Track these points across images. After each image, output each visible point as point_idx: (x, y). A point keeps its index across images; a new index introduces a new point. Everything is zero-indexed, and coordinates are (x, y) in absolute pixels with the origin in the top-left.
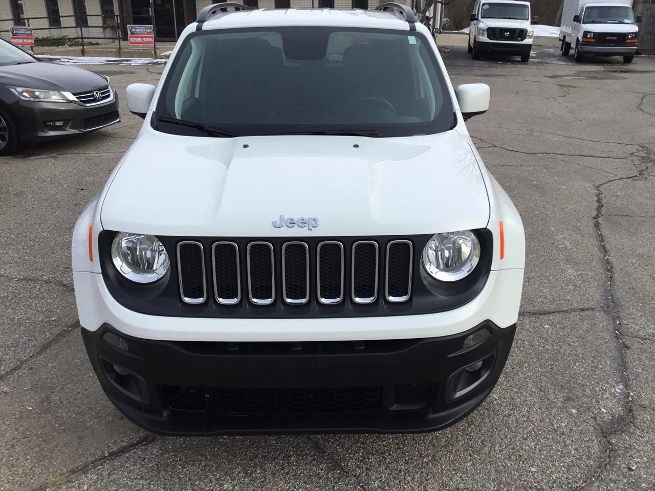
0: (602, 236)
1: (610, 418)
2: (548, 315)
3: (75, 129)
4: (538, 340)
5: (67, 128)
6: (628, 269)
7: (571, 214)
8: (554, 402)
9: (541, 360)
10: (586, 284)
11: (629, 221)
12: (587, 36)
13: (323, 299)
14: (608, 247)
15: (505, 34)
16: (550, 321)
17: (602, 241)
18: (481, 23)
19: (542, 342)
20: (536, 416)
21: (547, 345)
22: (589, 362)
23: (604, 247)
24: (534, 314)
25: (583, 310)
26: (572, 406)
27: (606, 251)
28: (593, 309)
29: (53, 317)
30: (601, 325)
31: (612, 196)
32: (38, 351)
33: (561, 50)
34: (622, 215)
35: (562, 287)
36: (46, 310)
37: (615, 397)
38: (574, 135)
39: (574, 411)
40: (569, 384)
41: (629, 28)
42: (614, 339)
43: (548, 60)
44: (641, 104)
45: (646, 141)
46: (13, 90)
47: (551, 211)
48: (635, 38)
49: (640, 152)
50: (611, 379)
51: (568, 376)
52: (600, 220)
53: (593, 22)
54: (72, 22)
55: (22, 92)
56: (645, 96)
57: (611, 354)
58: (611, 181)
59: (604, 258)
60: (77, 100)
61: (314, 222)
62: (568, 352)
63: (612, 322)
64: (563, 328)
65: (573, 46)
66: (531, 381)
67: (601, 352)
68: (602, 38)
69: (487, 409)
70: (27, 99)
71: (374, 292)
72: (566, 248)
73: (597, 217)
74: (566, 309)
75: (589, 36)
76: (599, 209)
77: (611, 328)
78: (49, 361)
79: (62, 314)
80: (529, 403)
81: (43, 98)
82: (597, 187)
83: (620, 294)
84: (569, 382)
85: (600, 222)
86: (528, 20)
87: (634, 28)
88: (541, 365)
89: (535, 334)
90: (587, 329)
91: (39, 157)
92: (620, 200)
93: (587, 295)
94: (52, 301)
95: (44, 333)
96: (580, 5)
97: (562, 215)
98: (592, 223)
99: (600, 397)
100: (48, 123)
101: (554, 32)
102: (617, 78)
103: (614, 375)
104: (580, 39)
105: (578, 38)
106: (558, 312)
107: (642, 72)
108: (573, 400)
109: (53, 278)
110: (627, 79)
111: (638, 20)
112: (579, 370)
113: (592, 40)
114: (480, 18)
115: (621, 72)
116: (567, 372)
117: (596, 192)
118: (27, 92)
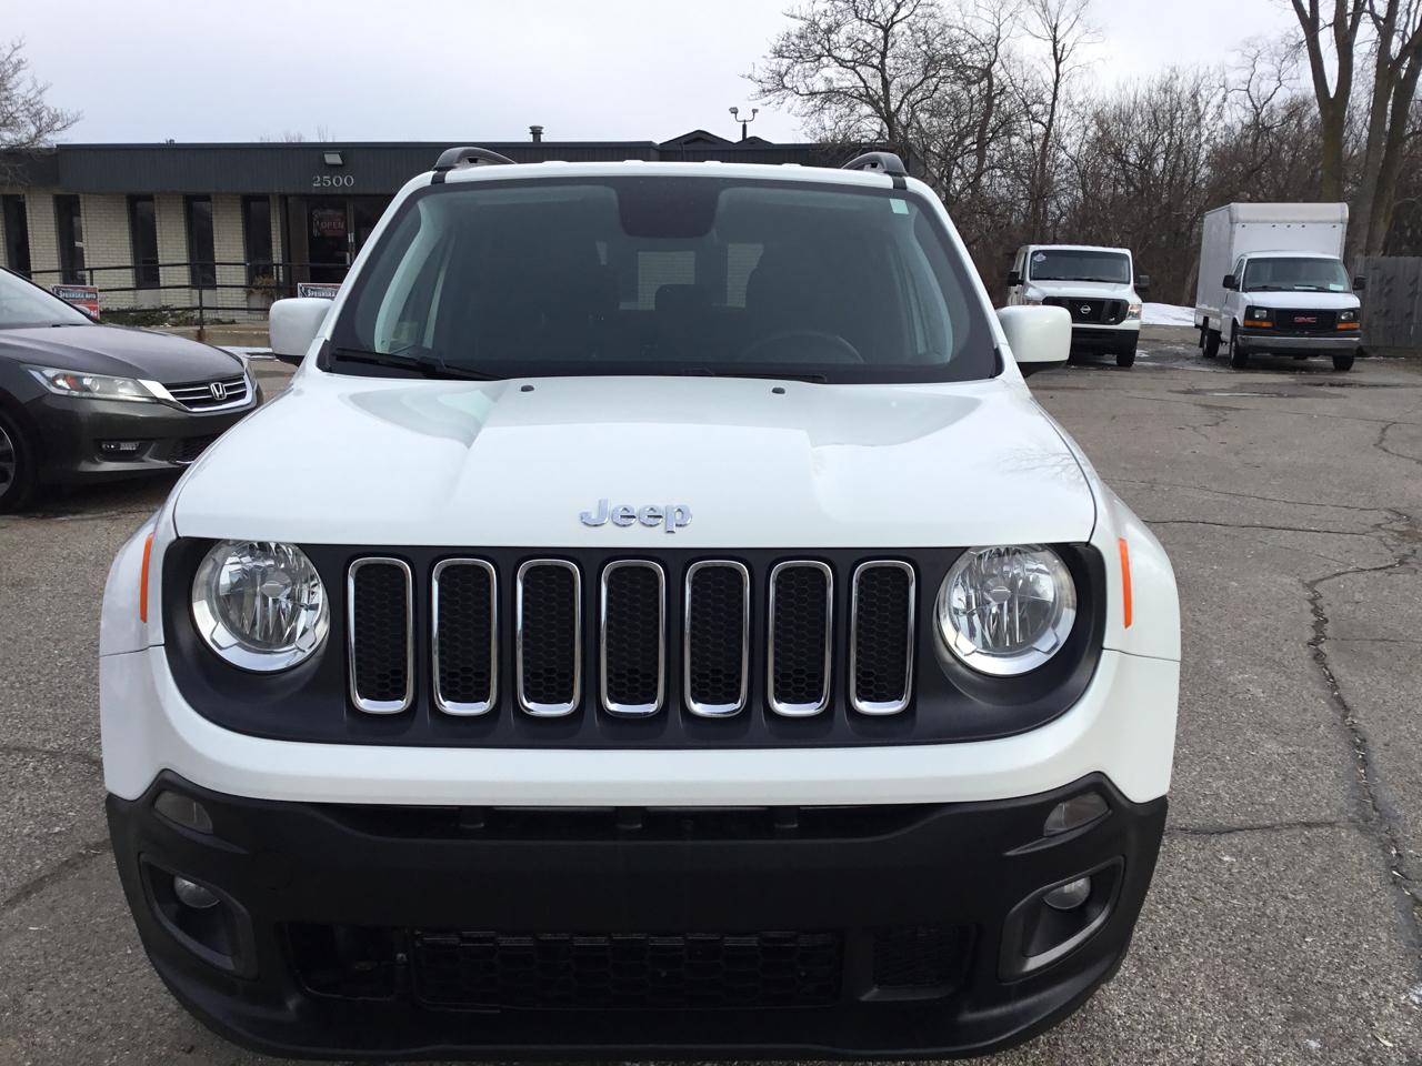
0: (1333, 678)
1: (1405, 1060)
2: (1227, 836)
3: (162, 460)
4: (1210, 887)
5: (146, 457)
6: (1402, 743)
7: (1257, 636)
8: (1262, 1024)
9: (1222, 930)
10: (1309, 772)
11: (1390, 650)
12: (1254, 314)
13: (700, 704)
14: (1348, 700)
15: (1083, 310)
16: (1236, 846)
17: (1334, 687)
18: (1030, 289)
19: (1220, 892)
20: (1221, 1055)
21: (1233, 898)
22: (1337, 935)
23: (1340, 700)
24: (1195, 832)
25: (1308, 825)
26: (1308, 1032)
27: (1346, 708)
28: (1331, 825)
29: (56, 825)
30: (1355, 859)
31: (1345, 602)
32: (8, 897)
33: (1201, 345)
34: (1373, 638)
35: (1254, 778)
36: (43, 813)
37: (1410, 1013)
38: (1246, 492)
39: (1314, 1044)
40: (1293, 984)
41: (1342, 299)
42: (1390, 888)
43: (1175, 365)
44: (1382, 440)
45: (1405, 504)
46: (36, 374)
47: (1212, 628)
48: (1355, 319)
49: (1394, 524)
50: (1394, 975)
51: (1291, 966)
52: (1324, 647)
53: (1265, 289)
54: (182, 275)
55: (56, 377)
56: (1387, 427)
57: (1387, 920)
58: (1338, 574)
59: (1343, 722)
60: (172, 398)
61: (678, 515)
62: (1283, 912)
63: (1379, 851)
64: (1267, 863)
65: (1226, 336)
66: (1203, 975)
67: (1363, 914)
68: (1285, 320)
69: (1100, 1039)
70: (65, 393)
71: (821, 689)
72: (1254, 699)
73: (1315, 642)
74: (1268, 823)
75: (1257, 316)
76: (1320, 623)
77: (1379, 863)
78: (31, 920)
79: (80, 821)
80: (1202, 1024)
81: (98, 392)
82: (1310, 586)
83: (1389, 794)
84: (1293, 978)
85: (1326, 651)
86: (1129, 283)
87: (1353, 301)
88: (1223, 942)
89: (1200, 875)
90: (1324, 866)
91: (78, 517)
92: (1363, 610)
93: (1315, 795)
94: (60, 794)
95: (31, 860)
96: (1235, 257)
97: (1239, 637)
98: (1307, 653)
99: (1372, 1013)
100: (104, 446)
101: (1183, 317)
102: (1325, 396)
103: (1402, 965)
104: (1240, 322)
105: (1235, 320)
106: (1251, 829)
107: (1376, 386)
108: (1310, 1020)
109: (69, 746)
110: (1345, 397)
111: (1357, 286)
112: (1315, 952)
113: (1265, 324)
114: (1028, 279)
115: (1332, 385)
116: (1288, 957)
117: (1309, 594)
118: (65, 377)
